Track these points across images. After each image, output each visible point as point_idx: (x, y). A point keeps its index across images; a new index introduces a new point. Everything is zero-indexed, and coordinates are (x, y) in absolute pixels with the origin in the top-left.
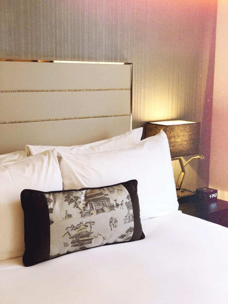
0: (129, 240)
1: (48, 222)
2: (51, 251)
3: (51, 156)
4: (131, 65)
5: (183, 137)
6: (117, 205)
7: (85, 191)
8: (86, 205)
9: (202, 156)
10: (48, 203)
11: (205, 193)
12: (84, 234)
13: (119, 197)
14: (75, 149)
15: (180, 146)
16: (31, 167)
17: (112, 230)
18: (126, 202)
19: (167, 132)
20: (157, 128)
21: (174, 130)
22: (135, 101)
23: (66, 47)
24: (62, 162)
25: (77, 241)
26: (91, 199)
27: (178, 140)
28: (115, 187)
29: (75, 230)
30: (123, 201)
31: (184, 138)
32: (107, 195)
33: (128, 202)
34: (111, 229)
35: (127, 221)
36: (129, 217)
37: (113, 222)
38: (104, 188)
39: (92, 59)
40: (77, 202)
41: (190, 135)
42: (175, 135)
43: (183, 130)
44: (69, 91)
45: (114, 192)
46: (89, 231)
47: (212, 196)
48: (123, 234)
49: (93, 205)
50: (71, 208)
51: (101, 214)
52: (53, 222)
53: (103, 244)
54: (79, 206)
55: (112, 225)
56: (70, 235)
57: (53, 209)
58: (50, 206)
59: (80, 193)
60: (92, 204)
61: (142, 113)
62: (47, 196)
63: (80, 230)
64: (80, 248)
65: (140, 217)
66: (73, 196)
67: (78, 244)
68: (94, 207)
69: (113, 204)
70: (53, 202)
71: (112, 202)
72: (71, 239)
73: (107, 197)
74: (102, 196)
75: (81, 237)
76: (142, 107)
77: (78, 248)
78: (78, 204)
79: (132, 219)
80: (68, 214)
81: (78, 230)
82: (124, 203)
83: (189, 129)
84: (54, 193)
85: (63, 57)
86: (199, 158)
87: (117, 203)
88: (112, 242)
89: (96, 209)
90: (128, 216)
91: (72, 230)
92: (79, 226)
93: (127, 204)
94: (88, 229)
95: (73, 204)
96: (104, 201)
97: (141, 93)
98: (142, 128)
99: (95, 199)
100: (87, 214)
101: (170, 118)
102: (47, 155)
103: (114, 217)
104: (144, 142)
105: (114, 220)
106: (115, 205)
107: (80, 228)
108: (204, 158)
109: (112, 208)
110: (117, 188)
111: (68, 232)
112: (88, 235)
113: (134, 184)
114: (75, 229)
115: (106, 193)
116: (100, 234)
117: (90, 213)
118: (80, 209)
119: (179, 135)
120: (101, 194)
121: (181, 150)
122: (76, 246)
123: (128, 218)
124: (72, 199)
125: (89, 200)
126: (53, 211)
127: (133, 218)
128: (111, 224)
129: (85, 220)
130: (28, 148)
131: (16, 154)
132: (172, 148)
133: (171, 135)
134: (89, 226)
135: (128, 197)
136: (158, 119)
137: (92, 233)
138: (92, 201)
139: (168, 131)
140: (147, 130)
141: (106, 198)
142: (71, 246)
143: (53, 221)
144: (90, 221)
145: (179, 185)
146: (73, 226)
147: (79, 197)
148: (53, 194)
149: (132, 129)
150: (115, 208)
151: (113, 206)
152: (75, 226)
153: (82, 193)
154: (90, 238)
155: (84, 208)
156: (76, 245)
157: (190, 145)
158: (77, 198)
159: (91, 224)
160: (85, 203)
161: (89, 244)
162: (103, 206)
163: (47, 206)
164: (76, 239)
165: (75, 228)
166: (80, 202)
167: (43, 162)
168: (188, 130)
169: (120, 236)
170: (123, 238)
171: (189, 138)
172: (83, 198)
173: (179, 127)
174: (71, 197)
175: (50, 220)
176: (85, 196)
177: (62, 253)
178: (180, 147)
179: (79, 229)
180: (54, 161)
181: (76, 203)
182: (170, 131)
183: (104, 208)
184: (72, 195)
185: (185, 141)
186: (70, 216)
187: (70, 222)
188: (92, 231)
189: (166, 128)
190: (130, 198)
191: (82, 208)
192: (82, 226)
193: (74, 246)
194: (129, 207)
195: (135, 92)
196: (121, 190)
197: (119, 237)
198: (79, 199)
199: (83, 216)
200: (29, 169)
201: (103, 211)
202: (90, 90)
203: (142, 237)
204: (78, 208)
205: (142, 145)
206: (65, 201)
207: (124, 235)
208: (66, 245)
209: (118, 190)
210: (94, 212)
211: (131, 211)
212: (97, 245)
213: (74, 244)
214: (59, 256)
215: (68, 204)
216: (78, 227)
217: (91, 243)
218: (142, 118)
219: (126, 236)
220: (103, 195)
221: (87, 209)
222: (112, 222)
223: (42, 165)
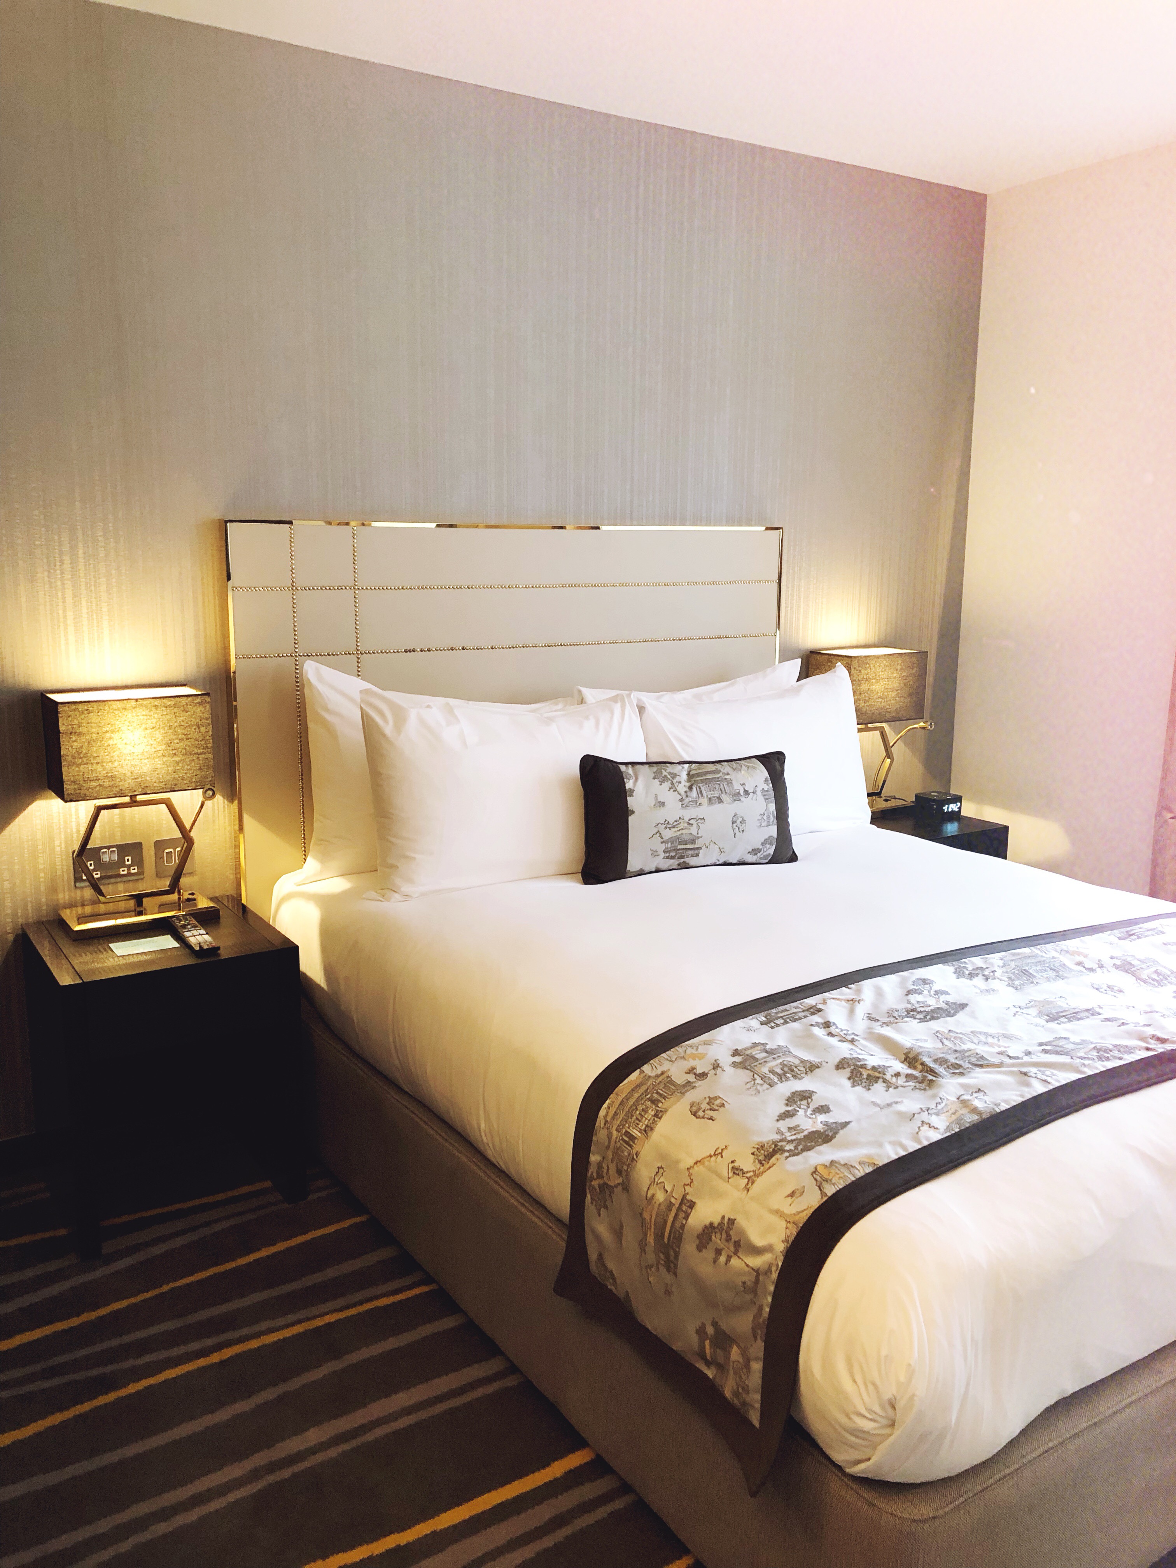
0: (766, 861)
1: (625, 812)
2: (629, 862)
3: (627, 703)
4: (781, 530)
5: (888, 681)
6: (747, 793)
7: (688, 765)
8: (690, 788)
9: (929, 723)
10: (625, 780)
11: (934, 800)
12: (686, 838)
13: (750, 779)
14: (667, 697)
15: (880, 700)
16: (592, 722)
17: (736, 836)
18: (763, 789)
19: (852, 670)
20: (831, 662)
21: (868, 665)
22: (786, 607)
23: (651, 499)
24: (645, 716)
25: (674, 850)
26: (698, 779)
27: (877, 688)
28: (742, 762)
29: (670, 828)
30: (756, 786)
31: (890, 683)
32: (728, 774)
33: (766, 789)
34: (735, 834)
35: (764, 824)
36: (768, 817)
37: (738, 823)
38: (723, 763)
39: (701, 522)
40: (675, 781)
41: (905, 678)
42: (871, 677)
43: (887, 666)
44: (655, 584)
45: (740, 770)
46: (695, 833)
47: (948, 808)
48: (756, 847)
49: (702, 789)
50: (663, 791)
51: (717, 807)
52: (633, 812)
53: (719, 861)
54: (678, 789)
55: (737, 828)
56: (662, 838)
57: (634, 790)
58: (629, 785)
59: (679, 767)
60: (700, 788)
61: (801, 631)
62: (623, 768)
63: (680, 830)
64: (679, 865)
65: (790, 820)
66: (668, 771)
67: (675, 856)
68: (704, 792)
69: (738, 791)
70: (634, 778)
71: (737, 787)
72: (664, 844)
73: (727, 777)
74: (718, 776)
75: (680, 843)
76: (801, 619)
77: (674, 863)
78: (676, 785)
79: (773, 821)
80: (659, 800)
81: (675, 829)
82: (759, 790)
83: (903, 664)
84: (633, 764)
85: (644, 518)
86: (924, 728)
87: (746, 789)
88: (735, 861)
89: (707, 796)
90: (766, 815)
91: (666, 828)
92: (678, 822)
93: (764, 793)
94: (694, 830)
95: (667, 785)
96: (721, 785)
97: (799, 590)
98: (800, 660)
99: (705, 779)
100: (691, 803)
101: (862, 642)
102: (619, 701)
103: (740, 813)
104: (802, 685)
105: (740, 819)
106: (742, 792)
107: (679, 826)
108: (933, 727)
109: (736, 796)
110: (746, 764)
111: (659, 831)
112: (693, 842)
113: (778, 759)
114: (672, 827)
115: (726, 771)
116: (714, 841)
117: (696, 803)
118: (679, 794)
119: (879, 676)
120: (717, 771)
121: (881, 708)
122: (671, 859)
123: (765, 817)
124: (666, 776)
125: (695, 781)
126: (634, 794)
127: (775, 820)
128: (735, 825)
129: (688, 814)
130: (580, 692)
131: (557, 704)
132: (863, 704)
133: (862, 677)
134: (695, 826)
135: (766, 780)
136: (837, 645)
137: (699, 838)
138: (700, 783)
139: (855, 668)
140: (810, 667)
141: (726, 779)
142: (664, 858)
143: (634, 810)
144: (697, 816)
145: (878, 786)
146: (667, 822)
147: (678, 774)
148: (633, 766)
149: (779, 663)
150: (743, 799)
151: (739, 793)
152: (671, 822)
153: (683, 768)
154: (696, 846)
155: (686, 792)
156: (672, 856)
157: (902, 699)
158: (674, 775)
159: (699, 821)
160: (688, 784)
161: (695, 858)
162: (720, 792)
163: (624, 784)
164: (672, 845)
165: (670, 826)
166: (680, 782)
167: (612, 713)
168: (899, 667)
169: (751, 851)
170: (756, 854)
171: (902, 685)
172: (684, 776)
173: (879, 660)
174: (664, 773)
175: (628, 808)
176: (688, 774)
177: (647, 869)
178: (881, 702)
179: (678, 829)
180: (631, 714)
181: (672, 784)
182: (860, 668)
183: (722, 795)
184: (665, 770)
185: (893, 690)
186: (662, 804)
187: (662, 815)
188: (699, 835)
189: (848, 662)
190: (770, 782)
191: (683, 793)
192: (682, 824)
193: (668, 857)
194: (767, 799)
195: (788, 588)
196: (754, 768)
197: (749, 853)
198: (678, 777)
199: (686, 806)
200: (589, 724)
201: (720, 801)
202: (695, 583)
203: (793, 858)
204: (676, 792)
205: (796, 691)
206: (654, 778)
207: (758, 849)
208: (654, 854)
209: (748, 767)
210: (705, 801)
211: (772, 807)
212: (709, 863)
213: (668, 855)
214: (641, 873)
215: (659, 783)
216: (676, 825)
217: (697, 855)
218: (800, 641)
219: (762, 852)
220: (721, 774)
221: (692, 796)
222: (736, 822)
223: (612, 718)
